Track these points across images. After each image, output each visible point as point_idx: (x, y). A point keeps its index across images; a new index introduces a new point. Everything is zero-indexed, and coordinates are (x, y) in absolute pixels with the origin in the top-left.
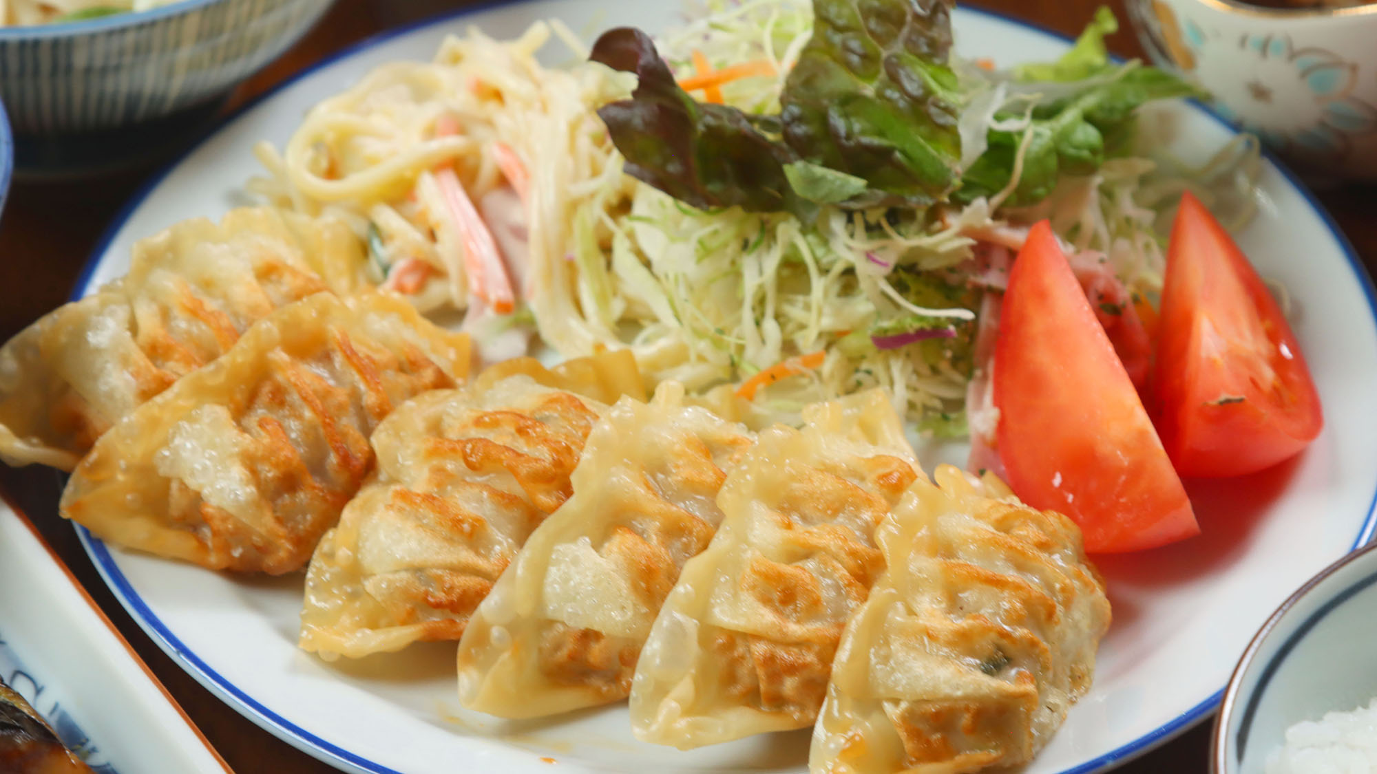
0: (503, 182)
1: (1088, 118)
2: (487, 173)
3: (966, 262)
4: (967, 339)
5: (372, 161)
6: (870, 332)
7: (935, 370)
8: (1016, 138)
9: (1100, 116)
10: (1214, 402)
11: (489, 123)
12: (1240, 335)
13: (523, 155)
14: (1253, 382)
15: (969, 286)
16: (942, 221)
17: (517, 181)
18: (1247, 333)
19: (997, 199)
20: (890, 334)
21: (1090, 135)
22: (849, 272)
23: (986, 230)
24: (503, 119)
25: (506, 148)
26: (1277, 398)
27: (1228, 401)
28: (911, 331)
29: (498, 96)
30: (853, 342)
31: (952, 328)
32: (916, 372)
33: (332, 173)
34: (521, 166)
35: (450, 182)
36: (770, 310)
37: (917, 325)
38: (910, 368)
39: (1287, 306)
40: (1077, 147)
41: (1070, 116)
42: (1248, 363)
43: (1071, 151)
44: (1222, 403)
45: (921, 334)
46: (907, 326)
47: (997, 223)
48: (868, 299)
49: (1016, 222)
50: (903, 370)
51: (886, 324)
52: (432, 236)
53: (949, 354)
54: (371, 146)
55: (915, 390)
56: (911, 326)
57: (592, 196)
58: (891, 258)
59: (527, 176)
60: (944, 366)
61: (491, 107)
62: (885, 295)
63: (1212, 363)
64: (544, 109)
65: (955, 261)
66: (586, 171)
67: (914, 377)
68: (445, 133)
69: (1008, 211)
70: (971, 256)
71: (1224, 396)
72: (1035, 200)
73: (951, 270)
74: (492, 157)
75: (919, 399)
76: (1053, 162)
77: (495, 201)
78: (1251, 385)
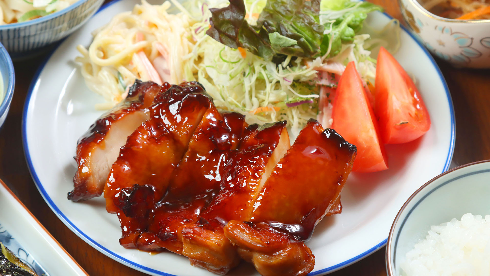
0: (159, 54)
1: (349, 26)
2: (154, 52)
3: (315, 78)
4: (316, 102)
5: (117, 52)
6: (286, 103)
7: (306, 112)
8: (328, 36)
9: (352, 23)
10: (399, 124)
11: (153, 34)
12: (404, 98)
13: (166, 46)
14: (410, 114)
15: (316, 85)
16: (307, 65)
17: (165, 55)
18: (406, 96)
19: (324, 57)
20: (292, 103)
21: (350, 31)
22: (278, 82)
23: (321, 67)
24: (158, 34)
25: (160, 44)
26: (417, 118)
27: (403, 123)
28: (299, 102)
29: (155, 26)
30: (280, 105)
31: (312, 100)
32: (300, 113)
33: (105, 57)
34: (166, 50)
35: (143, 56)
36: (253, 95)
37: (301, 100)
38: (298, 112)
39: (415, 81)
40: (347, 36)
41: (343, 25)
42: (408, 108)
43: (345, 38)
44: (401, 124)
45: (302, 102)
46: (298, 100)
47: (324, 64)
48: (284, 91)
49: (329, 62)
50: (296, 113)
51: (291, 99)
52: (139, 74)
53: (311, 107)
54: (117, 47)
55: (300, 118)
56: (299, 100)
57: (190, 59)
58: (291, 79)
59: (168, 54)
60: (309, 111)
61: (154, 30)
62: (289, 90)
63: (397, 111)
64: (172, 30)
65: (312, 78)
66: (187, 51)
67: (300, 115)
68: (140, 40)
69: (327, 60)
70: (317, 76)
71: (401, 122)
72: (335, 55)
73: (310, 81)
74: (156, 47)
75: (302, 121)
76: (340, 42)
77: (158, 61)
78: (409, 116)
